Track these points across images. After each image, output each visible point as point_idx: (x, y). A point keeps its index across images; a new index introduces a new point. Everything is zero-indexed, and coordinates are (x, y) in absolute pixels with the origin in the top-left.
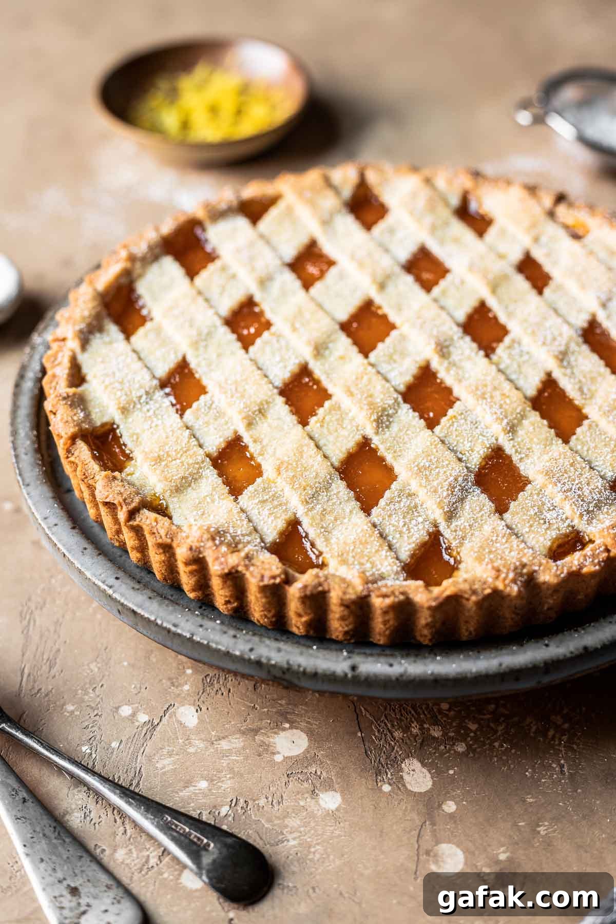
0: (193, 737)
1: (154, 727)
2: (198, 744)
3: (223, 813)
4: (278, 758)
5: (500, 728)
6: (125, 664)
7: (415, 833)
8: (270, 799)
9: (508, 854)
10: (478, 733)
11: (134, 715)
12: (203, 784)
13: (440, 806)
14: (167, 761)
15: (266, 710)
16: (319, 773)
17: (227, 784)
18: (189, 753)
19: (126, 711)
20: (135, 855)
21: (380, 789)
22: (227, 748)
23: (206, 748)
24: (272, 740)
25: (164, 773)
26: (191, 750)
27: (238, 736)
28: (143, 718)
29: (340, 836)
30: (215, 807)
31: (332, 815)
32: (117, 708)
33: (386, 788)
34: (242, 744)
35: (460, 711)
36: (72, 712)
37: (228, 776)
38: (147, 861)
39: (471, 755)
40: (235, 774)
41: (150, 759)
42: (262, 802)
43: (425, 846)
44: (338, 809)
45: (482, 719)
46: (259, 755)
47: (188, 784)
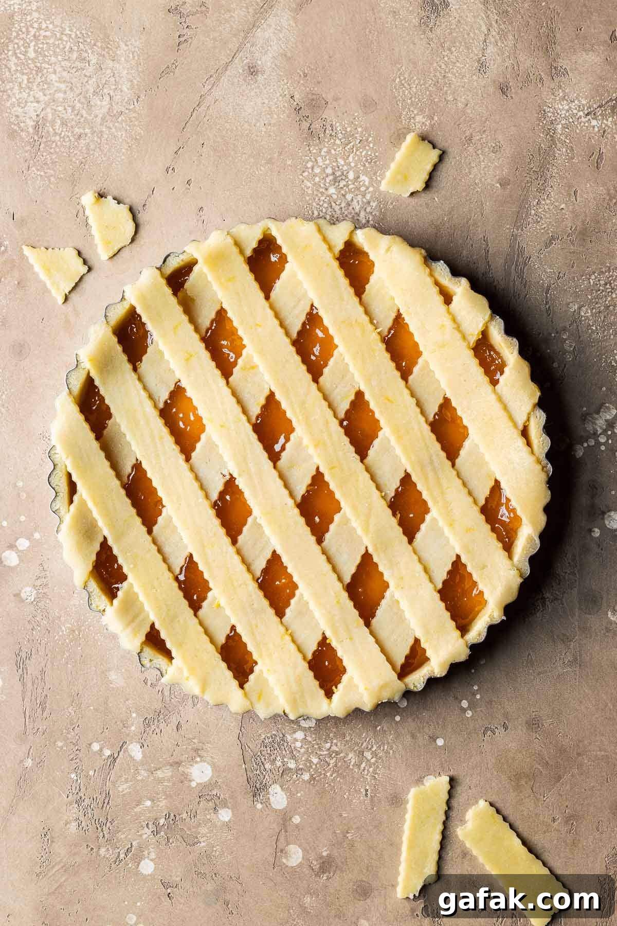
0: (140, 768)
1: (115, 760)
2: (144, 773)
3: (161, 824)
4: (194, 784)
5: (332, 762)
6: (92, 708)
7: (275, 838)
8: (189, 814)
9: (328, 852)
10: (318, 766)
11: (101, 750)
12: (148, 803)
13: (290, 819)
14: (125, 786)
15: (185, 747)
16: (218, 795)
17: (163, 803)
18: (138, 781)
19: (96, 747)
20: (111, 852)
21: (255, 807)
22: (161, 776)
23: (149, 776)
24: (189, 770)
25: (124, 795)
26: (139, 778)
27: (168, 767)
28: (107, 753)
29: (231, 839)
30: (156, 819)
31: (227, 826)
32: (90, 745)
33: (259, 806)
34: (171, 773)
35: (308, 748)
36: (61, 748)
37: (163, 797)
38: (119, 856)
39: (312, 782)
40: (168, 796)
41: (114, 783)
42: (184, 816)
43: (280, 846)
44: (230, 821)
45: (321, 755)
46: (182, 782)
47: (139, 803)
